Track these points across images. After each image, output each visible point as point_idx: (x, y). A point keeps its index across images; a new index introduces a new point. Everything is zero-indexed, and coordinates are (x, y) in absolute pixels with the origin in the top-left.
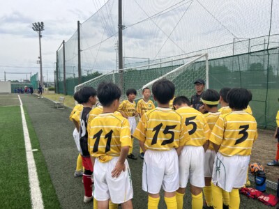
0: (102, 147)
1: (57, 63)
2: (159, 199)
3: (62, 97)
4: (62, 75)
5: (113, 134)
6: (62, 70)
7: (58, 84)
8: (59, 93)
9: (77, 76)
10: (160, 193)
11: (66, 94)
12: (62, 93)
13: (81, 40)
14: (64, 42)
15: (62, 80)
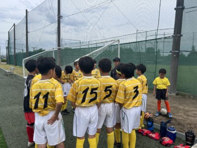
0: (41, 105)
1: (9, 41)
2: (84, 140)
3: (12, 67)
4: (13, 50)
5: (49, 95)
6: (12, 46)
7: (9, 57)
8: (10, 64)
9: (25, 51)
10: (85, 136)
11: (16, 65)
12: (13, 64)
13: (28, 25)
14: (14, 25)
15: (13, 54)
